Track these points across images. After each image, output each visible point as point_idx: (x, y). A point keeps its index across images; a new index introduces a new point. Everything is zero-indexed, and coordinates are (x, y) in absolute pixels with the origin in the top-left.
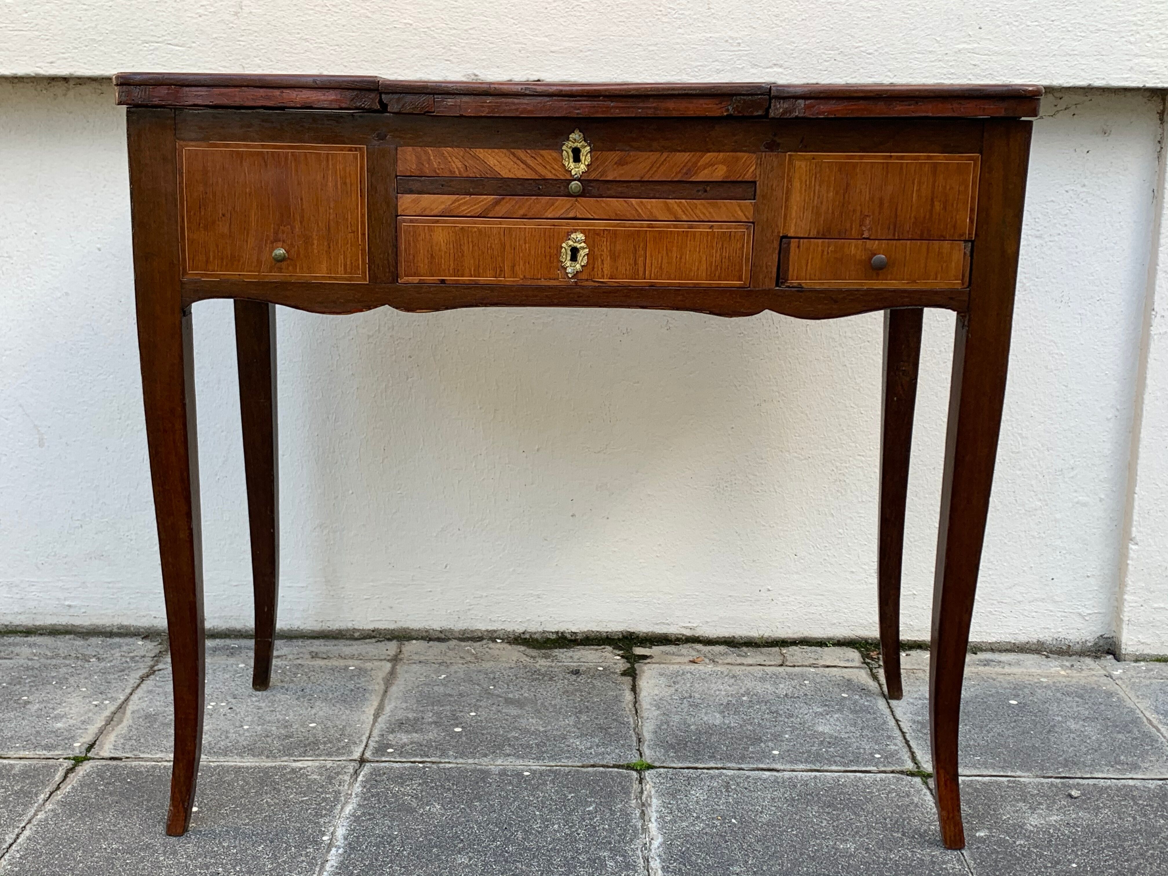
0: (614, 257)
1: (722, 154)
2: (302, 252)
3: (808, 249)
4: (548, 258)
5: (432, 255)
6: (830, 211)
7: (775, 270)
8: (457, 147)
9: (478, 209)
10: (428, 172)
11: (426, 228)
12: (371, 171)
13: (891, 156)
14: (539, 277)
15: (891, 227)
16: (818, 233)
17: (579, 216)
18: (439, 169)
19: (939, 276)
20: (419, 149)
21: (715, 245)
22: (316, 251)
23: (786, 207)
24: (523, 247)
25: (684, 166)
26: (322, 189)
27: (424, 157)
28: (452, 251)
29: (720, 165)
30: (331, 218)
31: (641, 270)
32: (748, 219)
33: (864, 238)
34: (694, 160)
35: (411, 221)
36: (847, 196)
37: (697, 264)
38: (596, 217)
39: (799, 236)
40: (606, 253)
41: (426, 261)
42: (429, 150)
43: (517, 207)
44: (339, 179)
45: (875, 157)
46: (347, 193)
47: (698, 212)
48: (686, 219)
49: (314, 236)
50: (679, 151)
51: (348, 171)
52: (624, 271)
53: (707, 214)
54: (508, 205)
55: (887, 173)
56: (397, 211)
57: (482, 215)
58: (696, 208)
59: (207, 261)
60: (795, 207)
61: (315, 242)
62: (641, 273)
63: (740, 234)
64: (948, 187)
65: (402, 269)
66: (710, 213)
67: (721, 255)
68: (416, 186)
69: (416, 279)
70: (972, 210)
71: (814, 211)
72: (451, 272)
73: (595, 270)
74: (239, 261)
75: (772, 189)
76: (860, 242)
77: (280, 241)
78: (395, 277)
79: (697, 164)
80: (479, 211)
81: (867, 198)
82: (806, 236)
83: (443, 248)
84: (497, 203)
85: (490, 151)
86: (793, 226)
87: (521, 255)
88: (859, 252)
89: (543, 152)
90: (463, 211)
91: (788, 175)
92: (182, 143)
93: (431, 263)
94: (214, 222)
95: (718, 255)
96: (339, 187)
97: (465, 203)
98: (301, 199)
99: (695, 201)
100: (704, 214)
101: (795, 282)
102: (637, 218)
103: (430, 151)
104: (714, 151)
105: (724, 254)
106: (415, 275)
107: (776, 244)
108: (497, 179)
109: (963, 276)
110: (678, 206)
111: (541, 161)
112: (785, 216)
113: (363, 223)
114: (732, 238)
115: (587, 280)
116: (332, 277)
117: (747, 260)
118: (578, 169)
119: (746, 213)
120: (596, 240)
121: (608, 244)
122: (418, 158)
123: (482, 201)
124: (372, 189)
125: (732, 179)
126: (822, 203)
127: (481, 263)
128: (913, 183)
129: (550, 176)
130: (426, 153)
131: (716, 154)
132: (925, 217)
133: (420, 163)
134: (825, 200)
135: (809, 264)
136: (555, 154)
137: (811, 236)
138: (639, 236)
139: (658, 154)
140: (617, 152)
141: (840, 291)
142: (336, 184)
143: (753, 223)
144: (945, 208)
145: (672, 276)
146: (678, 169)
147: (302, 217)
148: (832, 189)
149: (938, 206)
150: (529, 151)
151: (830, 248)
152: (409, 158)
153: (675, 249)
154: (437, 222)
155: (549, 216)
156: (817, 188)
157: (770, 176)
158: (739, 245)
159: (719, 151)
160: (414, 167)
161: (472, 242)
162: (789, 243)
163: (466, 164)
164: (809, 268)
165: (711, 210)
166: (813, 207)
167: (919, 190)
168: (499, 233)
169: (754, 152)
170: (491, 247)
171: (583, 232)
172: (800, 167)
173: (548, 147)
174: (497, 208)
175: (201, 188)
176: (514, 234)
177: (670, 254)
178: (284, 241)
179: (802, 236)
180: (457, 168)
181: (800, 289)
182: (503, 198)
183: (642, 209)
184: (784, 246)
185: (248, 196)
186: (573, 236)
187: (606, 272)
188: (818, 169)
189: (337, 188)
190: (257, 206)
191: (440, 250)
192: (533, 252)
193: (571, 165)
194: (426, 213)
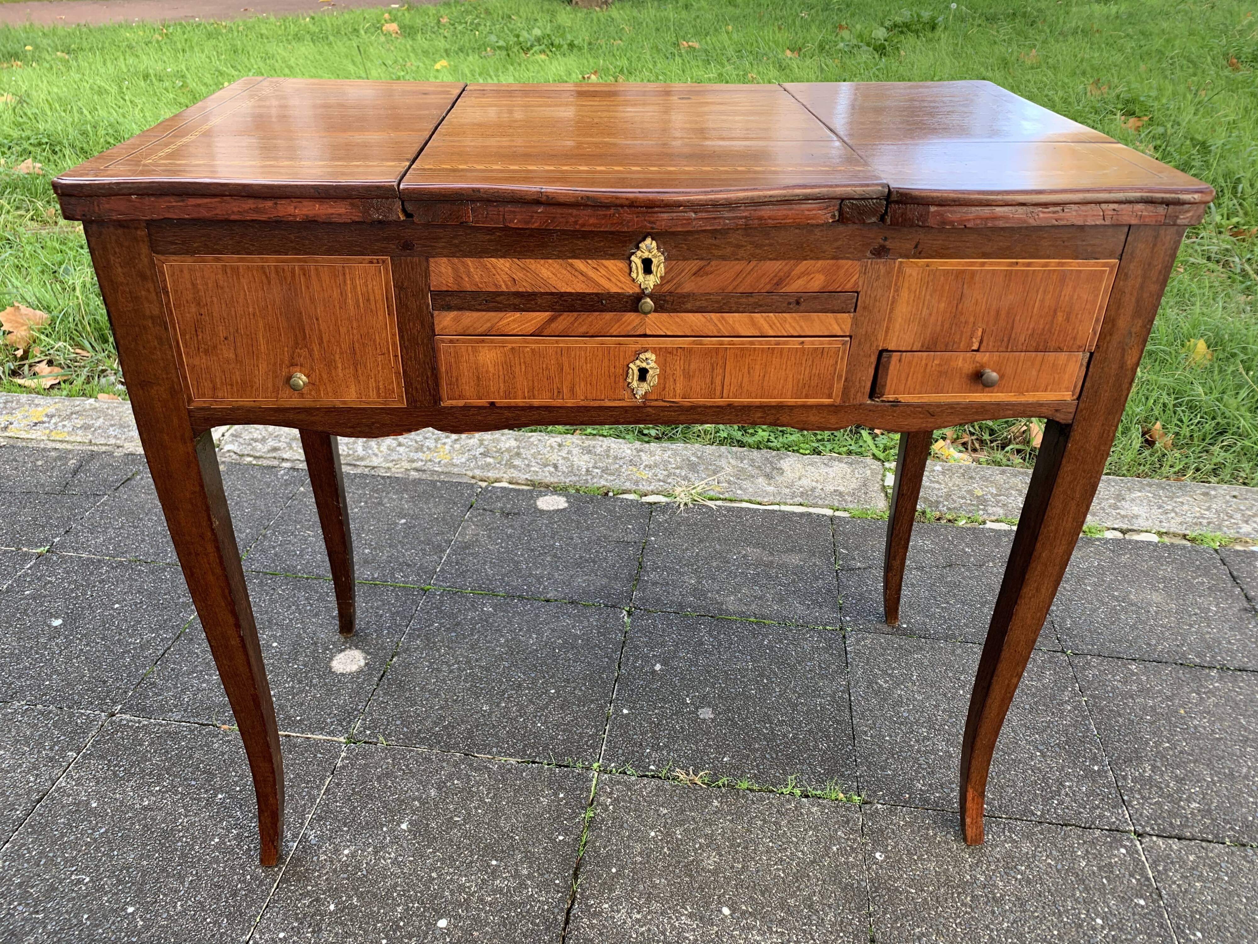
0: (688, 376)
1: (820, 262)
2: (325, 376)
3: (910, 363)
4: (613, 379)
5: (478, 377)
6: (939, 323)
7: (869, 384)
8: (501, 257)
9: (530, 327)
10: (468, 287)
11: (470, 348)
12: (399, 287)
13: (1017, 263)
14: (603, 397)
15: (1006, 339)
16: (922, 346)
17: (648, 332)
18: (481, 283)
19: (1049, 388)
20: (455, 260)
21: (804, 362)
22: (341, 375)
23: (890, 319)
24: (584, 367)
25: (776, 276)
26: (341, 308)
27: (462, 269)
28: (501, 373)
29: (817, 275)
30: (356, 338)
31: (719, 388)
32: (844, 332)
33: (973, 351)
34: (786, 269)
35: (451, 341)
36: (960, 307)
37: (782, 381)
38: (669, 333)
39: (901, 349)
40: (679, 373)
41: (472, 384)
42: (469, 261)
43: (576, 325)
44: (360, 296)
45: (999, 264)
46: (371, 311)
47: (787, 326)
48: (772, 333)
49: (337, 359)
50: (770, 259)
51: (370, 286)
52: (698, 389)
53: (798, 328)
54: (565, 320)
55: (1010, 280)
56: (433, 331)
57: (536, 333)
58: (785, 321)
59: (214, 388)
60: (900, 320)
61: (340, 365)
62: (718, 393)
63: (833, 350)
64: (1075, 297)
65: (444, 393)
66: (801, 327)
67: (810, 373)
68: (455, 302)
69: (461, 403)
70: (1097, 320)
71: (921, 323)
72: (501, 394)
73: (667, 389)
74: (252, 387)
75: (875, 300)
76: (969, 354)
77: (297, 365)
78: (437, 399)
79: (790, 274)
80: (531, 330)
81: (983, 308)
82: (909, 349)
83: (491, 369)
84: (552, 320)
85: (542, 261)
86: (895, 339)
87: (582, 375)
88: (966, 365)
89: (604, 262)
90: (514, 329)
91: (896, 285)
92: (162, 258)
93: (478, 386)
94: (215, 347)
95: (806, 373)
96: (362, 305)
97: (514, 320)
98: (317, 319)
99: (784, 314)
100: (794, 328)
101: (891, 397)
102: (717, 334)
103: (470, 264)
104: (811, 259)
105: (814, 371)
106: (460, 397)
107: (874, 359)
108: (552, 294)
109: (1075, 387)
110: (765, 320)
111: (604, 273)
112: (888, 328)
113: (394, 344)
114: (825, 354)
115: (656, 400)
116: (364, 402)
117: (840, 377)
118: (650, 282)
119: (843, 327)
120: (668, 359)
121: (682, 362)
122: (455, 270)
123: (535, 318)
124: (402, 306)
125: (830, 288)
126: (930, 315)
127: (536, 384)
128: (1037, 291)
129: (614, 290)
130: (466, 266)
131: (812, 262)
132: (1043, 329)
133: (458, 277)
134: (935, 311)
135: (910, 378)
136: (621, 264)
137: (914, 349)
138: (717, 354)
139: (744, 263)
140: (696, 262)
141: (939, 405)
142: (358, 301)
143: (851, 337)
144: (1068, 320)
145: (753, 395)
146: (767, 280)
147: (321, 339)
148: (944, 299)
149: (1060, 317)
150: (589, 261)
151: (935, 362)
152: (443, 270)
153: (758, 367)
154: (483, 341)
155: (614, 334)
156: (928, 297)
157: (875, 285)
158: (832, 362)
159: (818, 259)
160: (451, 280)
161: (525, 363)
162: (890, 357)
163: (515, 276)
164: (909, 382)
165: (803, 324)
166: (920, 319)
167: (1042, 301)
168: (557, 353)
169: (859, 260)
170: (547, 368)
171: (654, 350)
172: (910, 275)
173: (613, 256)
174: (553, 325)
175: (193, 309)
176: (573, 353)
177: (751, 371)
178: (301, 365)
179: (904, 349)
180: (504, 281)
181: (896, 403)
182: (560, 315)
183: (723, 324)
184: (884, 360)
185: (251, 317)
186: (642, 356)
187: (678, 392)
188: (932, 277)
189: (358, 306)
190: (265, 327)
191: (487, 372)
192: (595, 373)
193: (641, 278)
194: (468, 332)
